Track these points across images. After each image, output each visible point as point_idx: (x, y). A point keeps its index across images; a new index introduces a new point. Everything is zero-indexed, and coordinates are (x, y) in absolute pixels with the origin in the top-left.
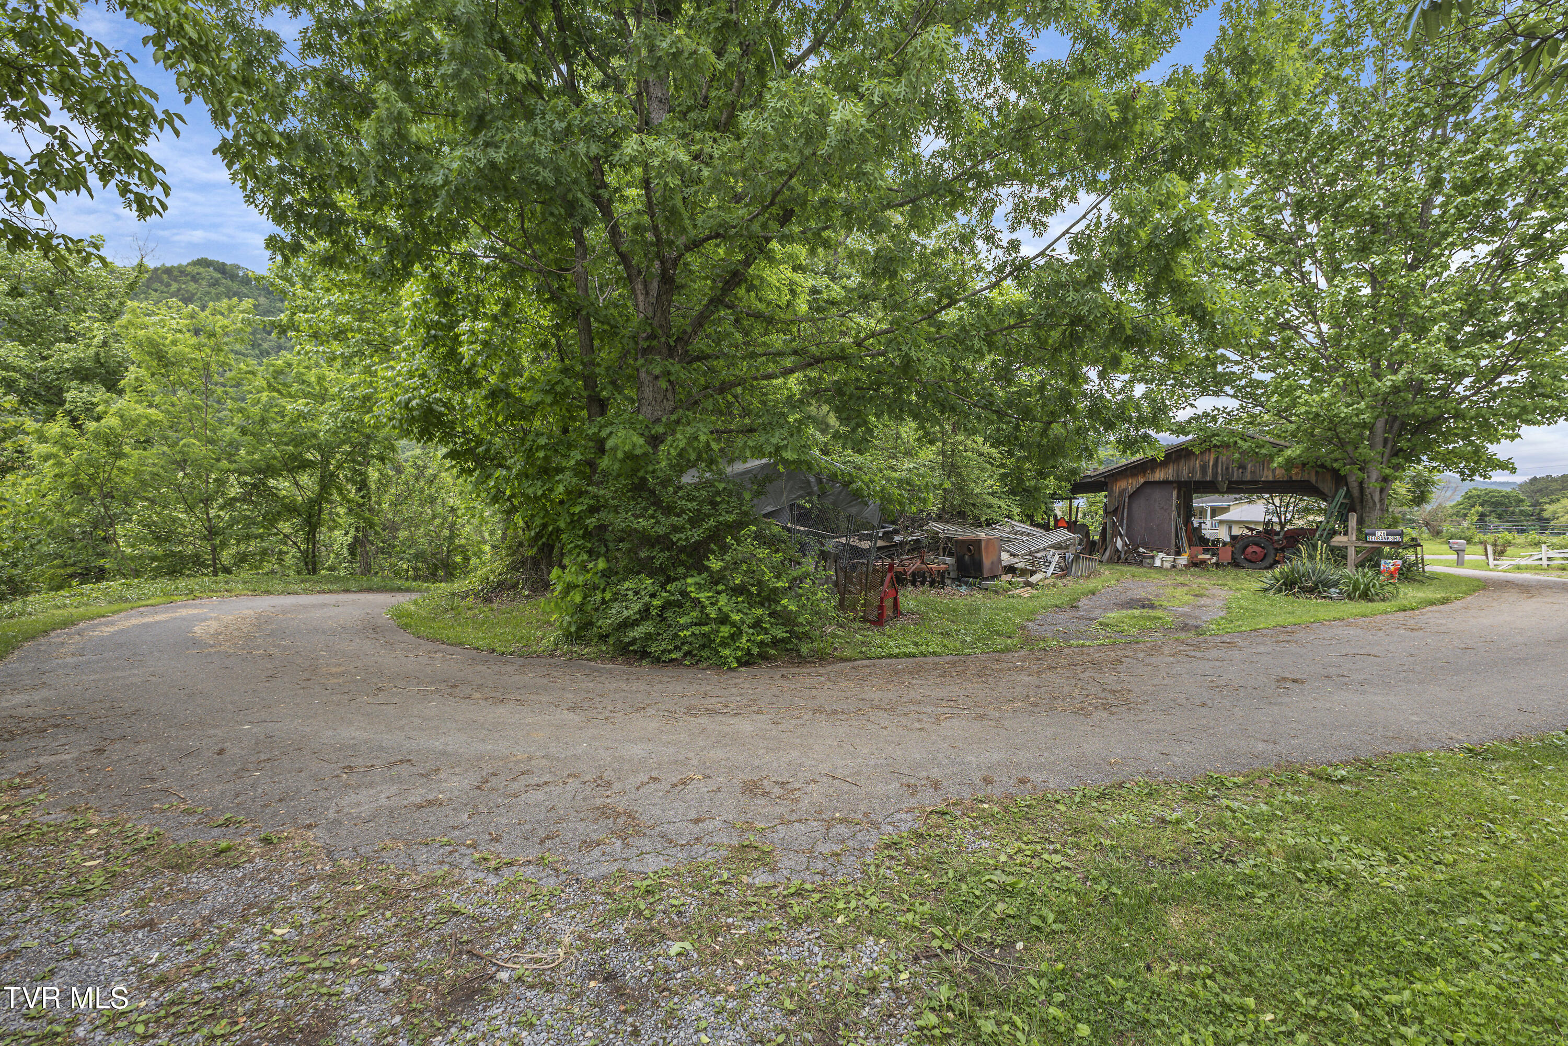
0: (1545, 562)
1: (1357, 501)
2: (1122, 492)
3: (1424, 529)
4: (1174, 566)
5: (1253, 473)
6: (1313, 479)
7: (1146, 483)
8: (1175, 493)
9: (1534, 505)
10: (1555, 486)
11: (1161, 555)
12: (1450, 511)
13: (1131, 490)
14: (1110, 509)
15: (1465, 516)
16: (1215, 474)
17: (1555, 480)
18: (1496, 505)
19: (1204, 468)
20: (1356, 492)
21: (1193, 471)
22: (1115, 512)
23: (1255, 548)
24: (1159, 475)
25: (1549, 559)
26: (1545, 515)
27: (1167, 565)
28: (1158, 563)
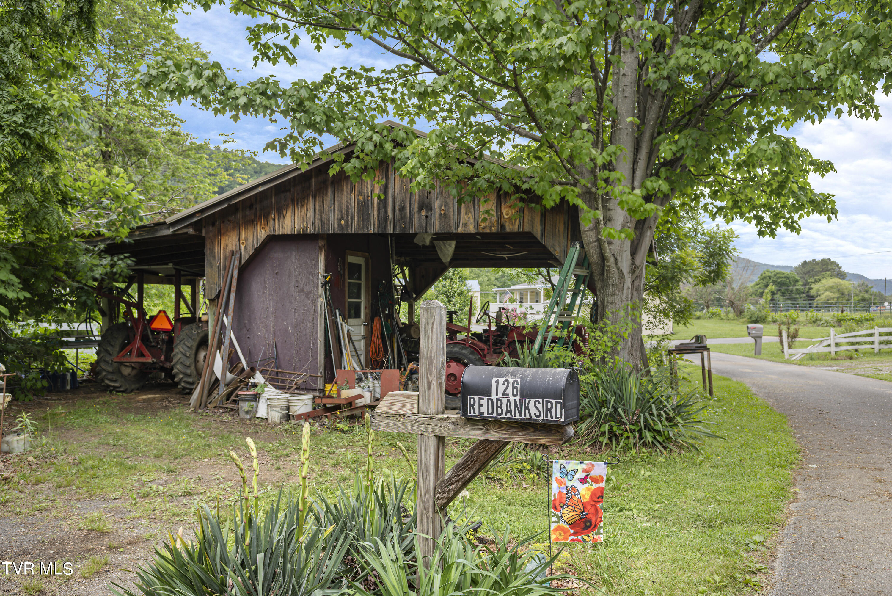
0: (833, 349)
1: (598, 271)
2: (230, 258)
3: (730, 309)
5: (444, 217)
6: (537, 232)
8: (322, 260)
9: (804, 285)
10: (818, 268)
12: (751, 290)
15: (761, 295)
16: (383, 220)
17: (817, 263)
18: (780, 284)
21: (346, 214)
22: (219, 299)
25: (837, 345)
26: (813, 292)
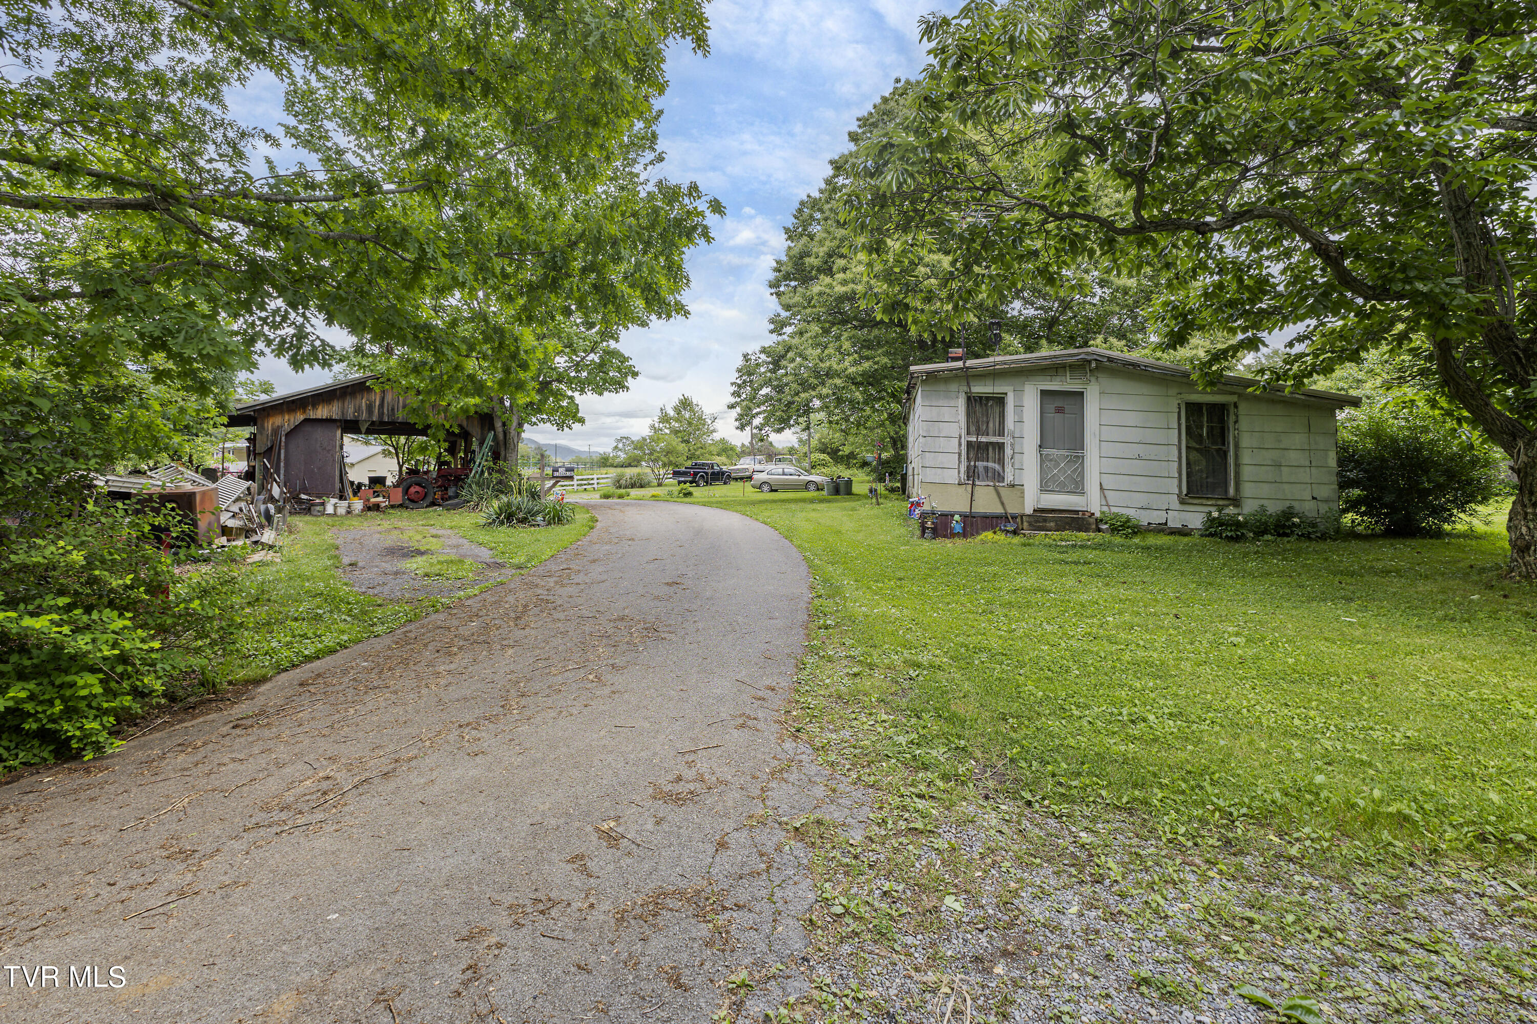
1: (502, 443)
2: (276, 431)
4: (348, 513)
7: (307, 421)
8: (338, 433)
11: (333, 501)
13: (287, 428)
14: (261, 448)
19: (370, 408)
20: (501, 436)
22: (268, 453)
23: (417, 488)
24: (322, 412)
27: (342, 511)
28: (330, 509)
